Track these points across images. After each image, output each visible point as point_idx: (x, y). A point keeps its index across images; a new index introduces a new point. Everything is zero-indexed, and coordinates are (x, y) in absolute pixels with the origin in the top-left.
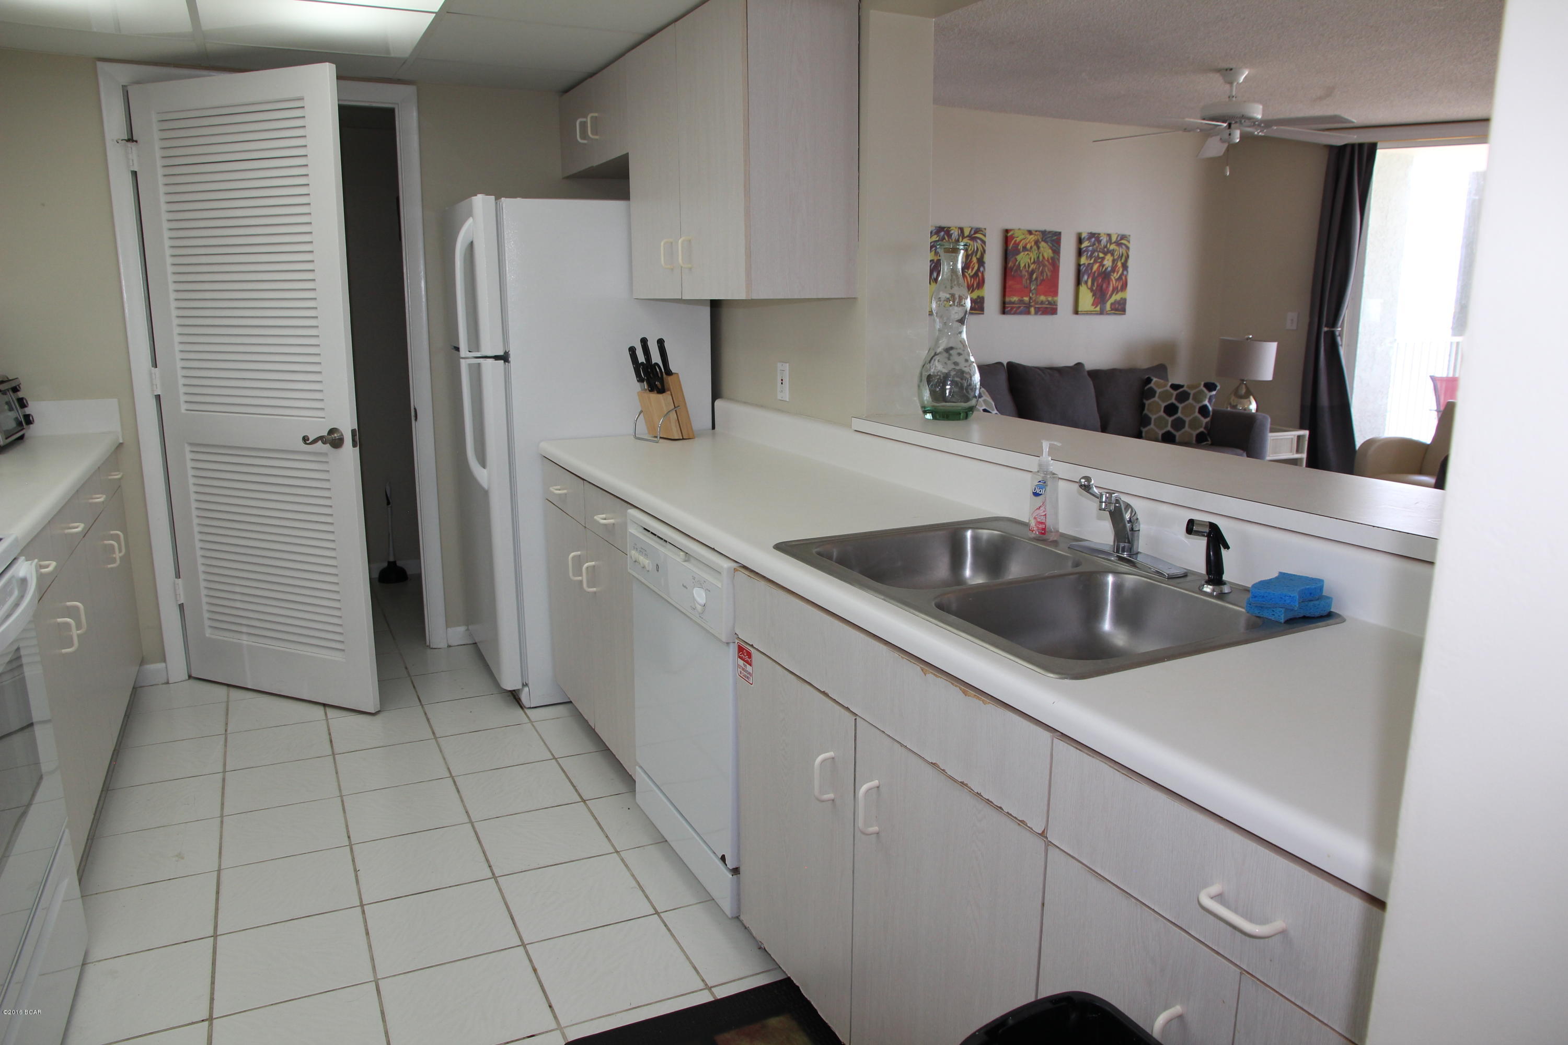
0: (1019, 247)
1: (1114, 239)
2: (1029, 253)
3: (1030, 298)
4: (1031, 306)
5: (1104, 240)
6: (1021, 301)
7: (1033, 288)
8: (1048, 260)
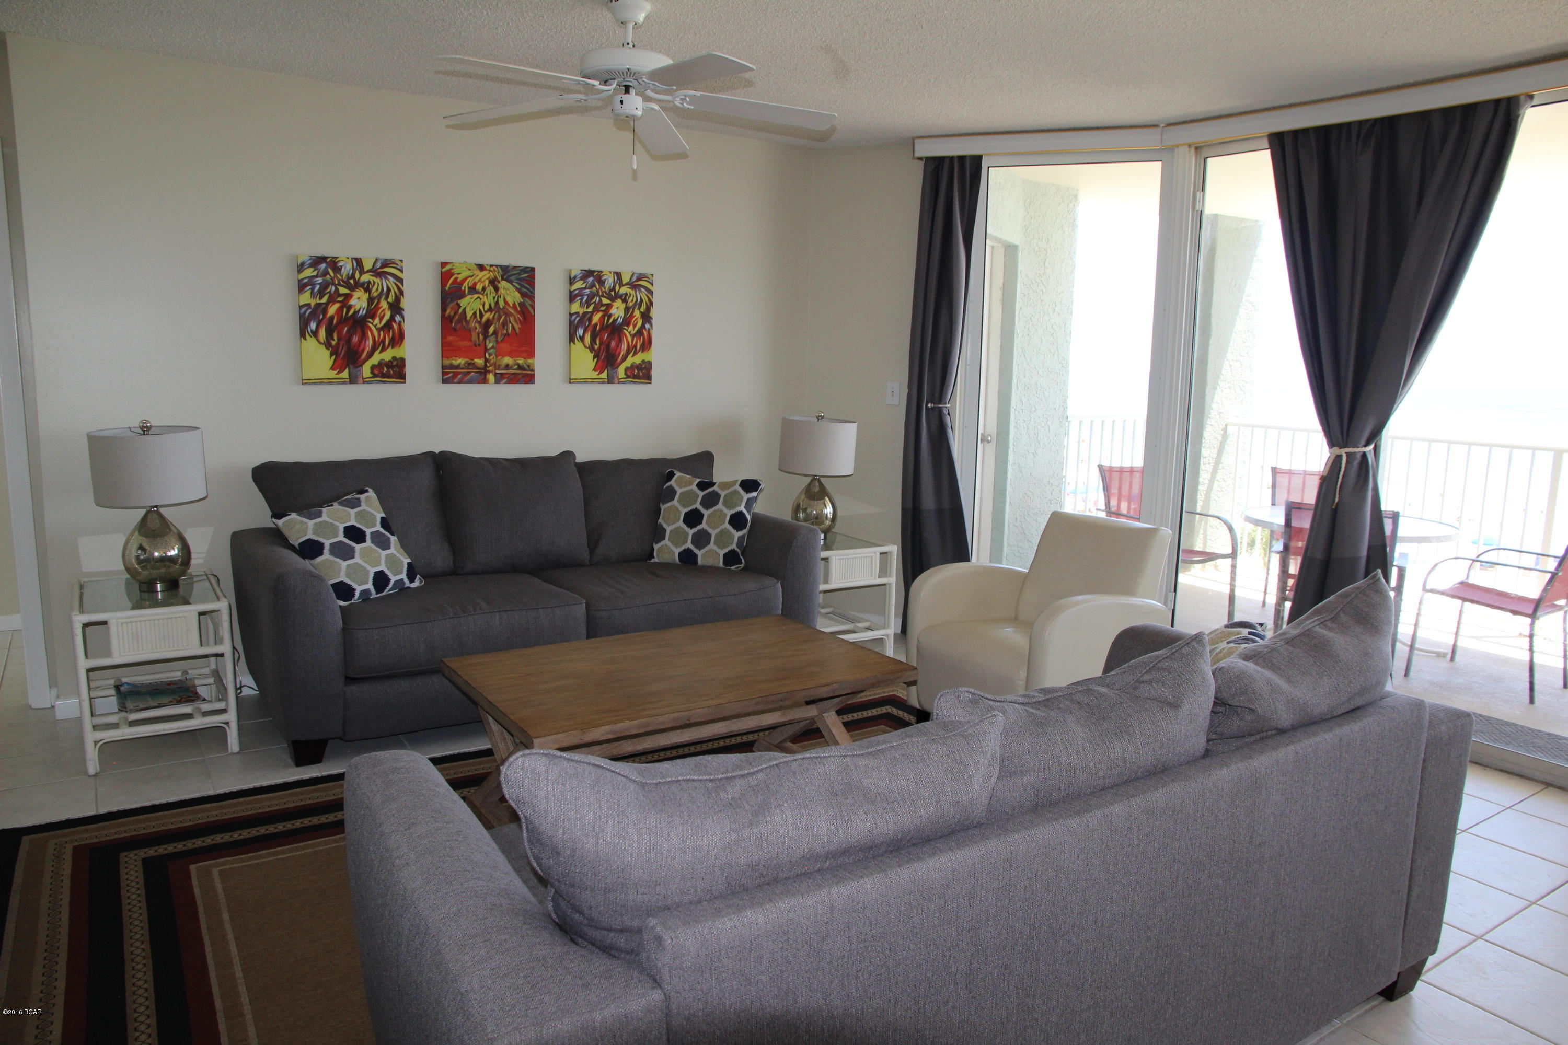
0: (463, 288)
1: (626, 279)
2: (481, 296)
3: (486, 361)
4: (489, 372)
5: (610, 281)
6: (471, 365)
7: (490, 346)
8: (514, 306)
